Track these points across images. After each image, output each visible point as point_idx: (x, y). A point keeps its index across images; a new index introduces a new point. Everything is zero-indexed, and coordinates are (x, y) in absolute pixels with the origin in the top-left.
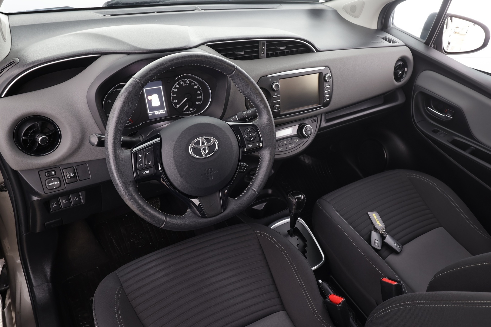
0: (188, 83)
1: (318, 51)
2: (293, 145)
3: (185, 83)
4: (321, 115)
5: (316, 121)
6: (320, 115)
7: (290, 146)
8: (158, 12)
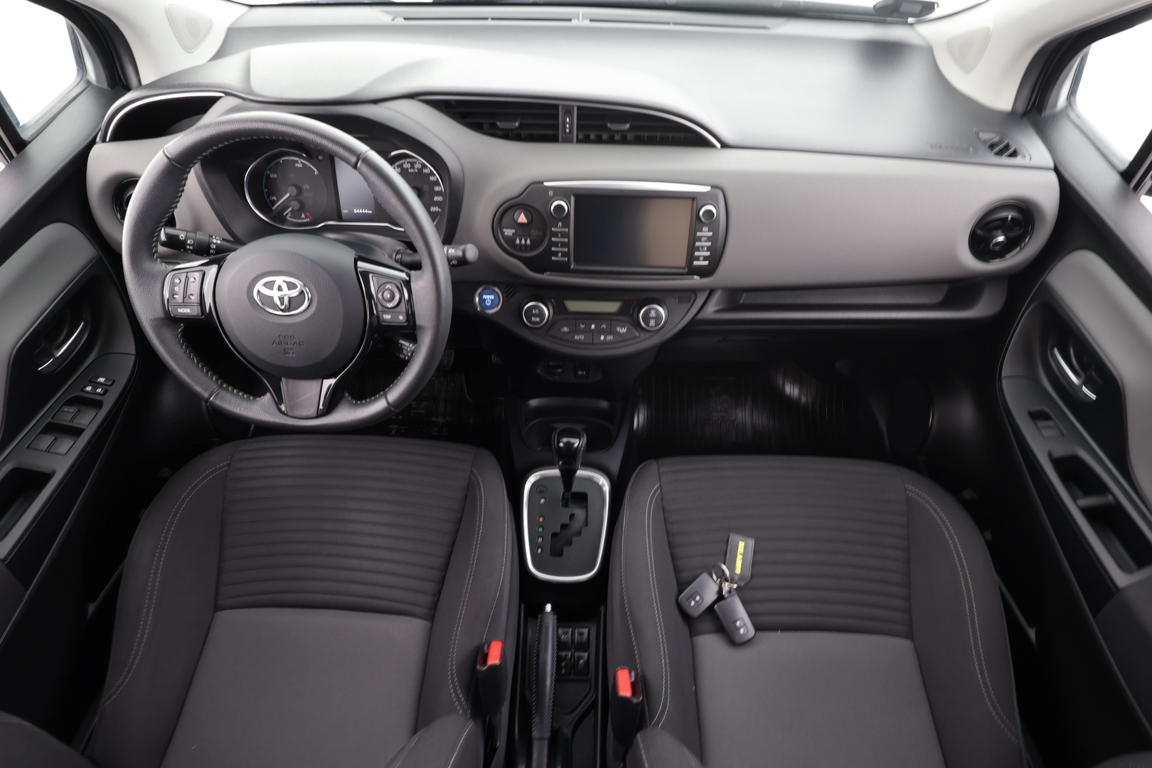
0: (418, 169)
1: (724, 145)
2: (610, 338)
3: (412, 167)
4: (712, 292)
5: (691, 303)
6: (708, 292)
7: (602, 338)
8: (493, 19)
